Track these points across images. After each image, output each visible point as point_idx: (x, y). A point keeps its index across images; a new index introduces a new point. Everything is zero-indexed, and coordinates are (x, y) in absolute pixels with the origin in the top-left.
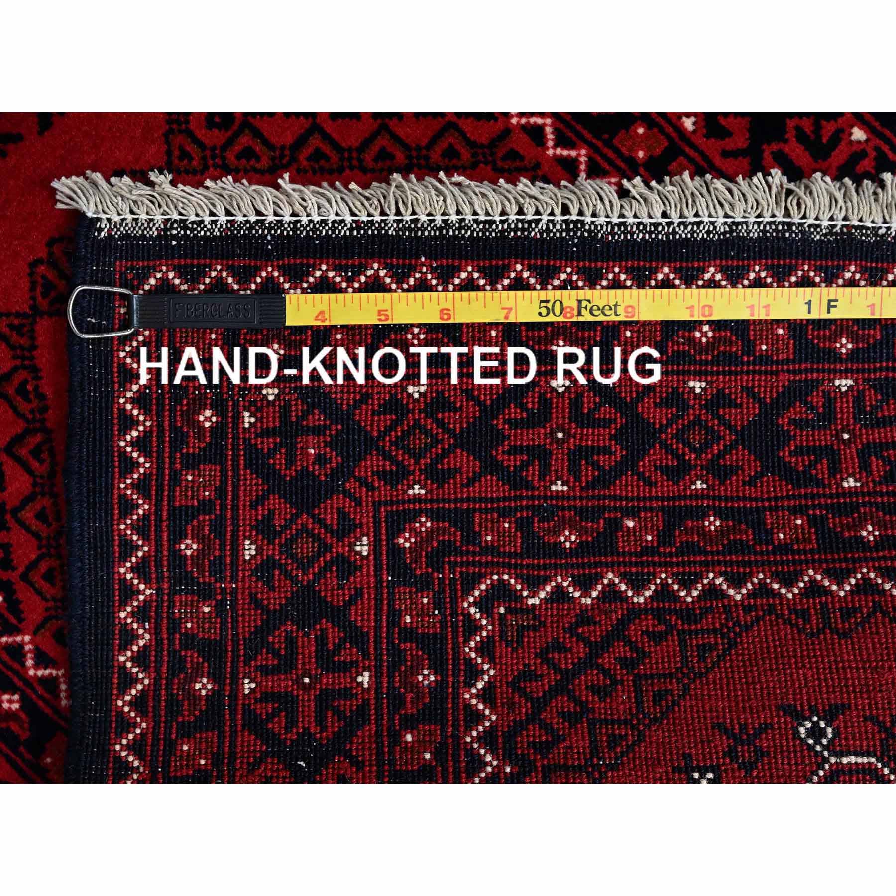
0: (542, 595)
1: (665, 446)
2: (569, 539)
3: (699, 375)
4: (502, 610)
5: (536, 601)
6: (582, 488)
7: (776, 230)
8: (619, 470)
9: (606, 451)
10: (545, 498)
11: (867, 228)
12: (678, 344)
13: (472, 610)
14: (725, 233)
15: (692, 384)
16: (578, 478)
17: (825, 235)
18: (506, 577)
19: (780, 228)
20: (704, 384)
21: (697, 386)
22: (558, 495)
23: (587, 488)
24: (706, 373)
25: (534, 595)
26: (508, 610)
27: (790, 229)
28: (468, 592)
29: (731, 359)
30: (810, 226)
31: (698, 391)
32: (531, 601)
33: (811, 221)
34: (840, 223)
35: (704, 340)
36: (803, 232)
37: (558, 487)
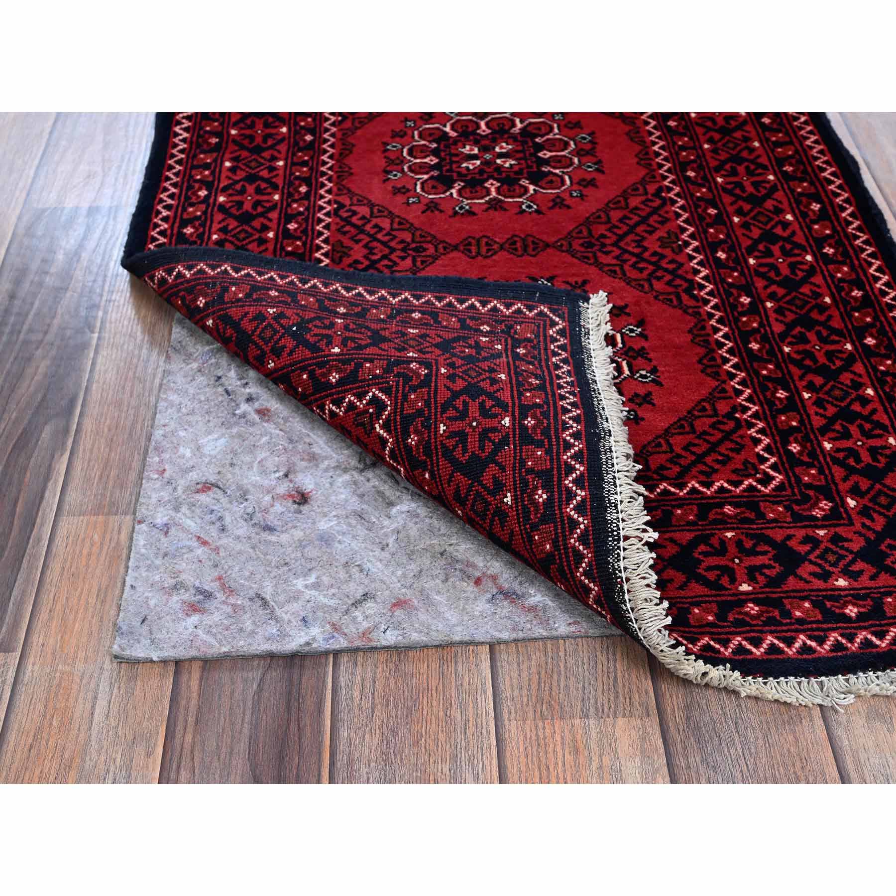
0: (382, 432)
1: (471, 486)
2: (413, 440)
3: (515, 498)
4: (371, 410)
5: (378, 430)
6: (441, 441)
7: (613, 531)
8: (453, 461)
9: (465, 450)
10: (436, 422)
11: (623, 596)
12: (533, 481)
13: (371, 394)
14: (609, 500)
15: (509, 495)
16: (447, 438)
17: (613, 566)
18: (389, 408)
19: (615, 533)
20: (510, 503)
21: (508, 500)
22: (437, 428)
23: (442, 444)
24: (516, 503)
25: (381, 427)
26: (371, 414)
27: (615, 540)
28: (381, 390)
29: (527, 517)
30: (618, 554)
31: (505, 500)
32: (377, 426)
33: (622, 554)
34: (623, 575)
35: (537, 497)
36: (613, 550)
37: (442, 428)
